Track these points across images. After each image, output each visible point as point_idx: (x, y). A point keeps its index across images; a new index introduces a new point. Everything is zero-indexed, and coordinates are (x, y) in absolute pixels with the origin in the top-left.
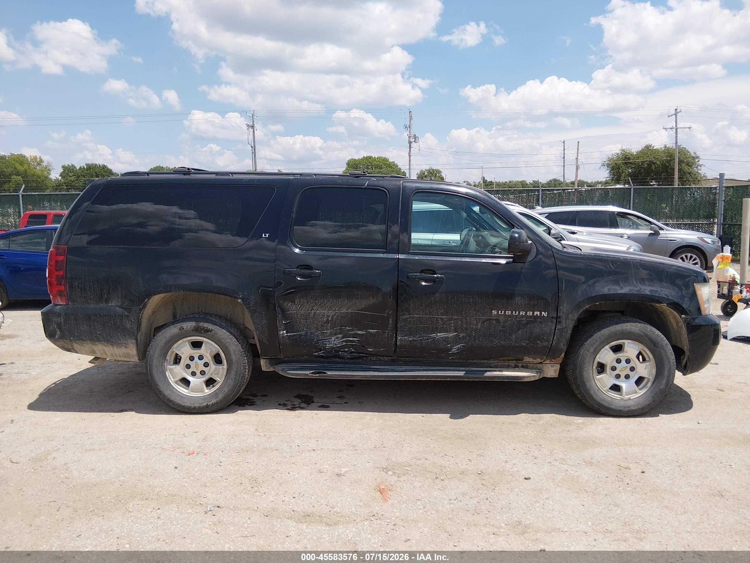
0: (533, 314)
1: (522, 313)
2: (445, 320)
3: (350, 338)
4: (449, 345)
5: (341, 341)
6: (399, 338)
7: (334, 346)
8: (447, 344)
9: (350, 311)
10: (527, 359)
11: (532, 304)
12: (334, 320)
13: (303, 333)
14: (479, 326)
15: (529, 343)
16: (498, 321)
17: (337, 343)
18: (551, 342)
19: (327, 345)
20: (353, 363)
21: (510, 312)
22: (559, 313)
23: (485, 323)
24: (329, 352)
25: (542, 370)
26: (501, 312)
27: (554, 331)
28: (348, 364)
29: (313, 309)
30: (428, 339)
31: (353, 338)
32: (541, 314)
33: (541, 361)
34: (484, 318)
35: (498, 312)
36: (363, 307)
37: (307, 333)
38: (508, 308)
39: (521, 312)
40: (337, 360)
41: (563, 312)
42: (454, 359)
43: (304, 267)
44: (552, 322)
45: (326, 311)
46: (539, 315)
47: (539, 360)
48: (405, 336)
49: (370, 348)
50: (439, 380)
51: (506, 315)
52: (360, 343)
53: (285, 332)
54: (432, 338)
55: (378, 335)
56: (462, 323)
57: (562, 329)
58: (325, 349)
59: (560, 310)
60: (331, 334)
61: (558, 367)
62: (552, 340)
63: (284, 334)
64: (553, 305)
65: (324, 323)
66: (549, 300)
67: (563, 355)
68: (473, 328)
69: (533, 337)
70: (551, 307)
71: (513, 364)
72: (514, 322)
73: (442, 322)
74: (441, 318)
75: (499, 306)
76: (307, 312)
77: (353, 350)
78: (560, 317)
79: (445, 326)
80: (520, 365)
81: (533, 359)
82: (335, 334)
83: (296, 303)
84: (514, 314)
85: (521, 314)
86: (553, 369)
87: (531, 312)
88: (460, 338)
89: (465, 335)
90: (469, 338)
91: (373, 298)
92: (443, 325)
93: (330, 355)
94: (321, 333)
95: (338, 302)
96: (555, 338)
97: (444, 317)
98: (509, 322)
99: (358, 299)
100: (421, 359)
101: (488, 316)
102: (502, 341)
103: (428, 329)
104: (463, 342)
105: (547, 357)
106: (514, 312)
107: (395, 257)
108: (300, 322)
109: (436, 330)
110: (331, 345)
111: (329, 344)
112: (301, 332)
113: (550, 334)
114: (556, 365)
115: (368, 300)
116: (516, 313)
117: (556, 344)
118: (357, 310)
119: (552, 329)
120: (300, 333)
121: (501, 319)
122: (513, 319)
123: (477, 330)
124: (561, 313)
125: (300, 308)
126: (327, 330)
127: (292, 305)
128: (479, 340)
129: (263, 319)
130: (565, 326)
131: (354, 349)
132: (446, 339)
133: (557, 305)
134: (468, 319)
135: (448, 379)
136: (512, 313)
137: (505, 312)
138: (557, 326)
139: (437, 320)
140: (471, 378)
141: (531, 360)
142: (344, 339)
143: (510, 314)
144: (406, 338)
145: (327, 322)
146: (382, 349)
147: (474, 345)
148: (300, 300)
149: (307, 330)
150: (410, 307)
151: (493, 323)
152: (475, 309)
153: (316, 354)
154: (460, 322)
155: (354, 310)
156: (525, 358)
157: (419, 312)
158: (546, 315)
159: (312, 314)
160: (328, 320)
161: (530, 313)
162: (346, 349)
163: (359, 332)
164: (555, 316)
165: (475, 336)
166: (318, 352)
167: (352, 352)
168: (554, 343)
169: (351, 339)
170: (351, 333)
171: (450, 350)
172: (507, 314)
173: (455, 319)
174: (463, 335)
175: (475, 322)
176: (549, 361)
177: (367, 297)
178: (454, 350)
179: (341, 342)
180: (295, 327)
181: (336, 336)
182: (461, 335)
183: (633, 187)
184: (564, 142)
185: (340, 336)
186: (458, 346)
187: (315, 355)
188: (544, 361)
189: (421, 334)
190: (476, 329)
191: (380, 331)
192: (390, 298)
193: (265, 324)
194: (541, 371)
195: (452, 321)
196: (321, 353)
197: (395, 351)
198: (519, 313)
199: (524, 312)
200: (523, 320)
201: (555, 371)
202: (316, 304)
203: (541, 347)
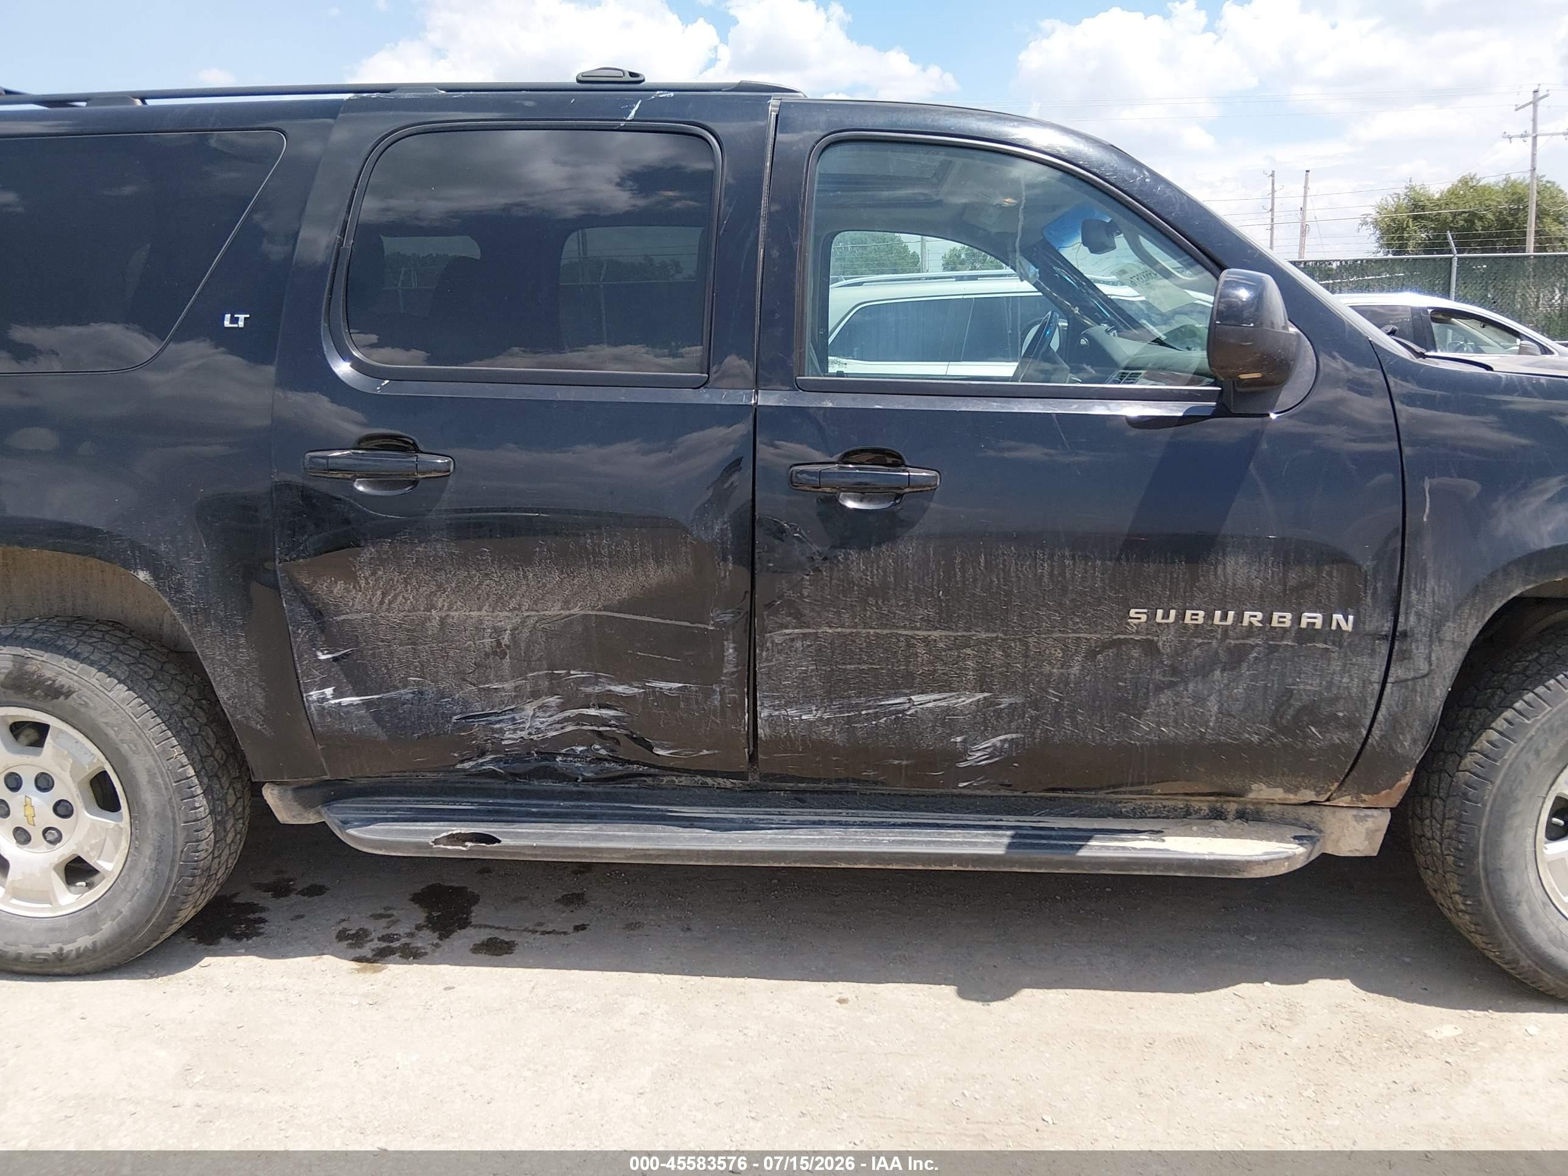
0: (1297, 619)
1: (1253, 617)
2: (941, 645)
3: (588, 707)
4: (959, 739)
5: (556, 718)
6: (764, 713)
7: (535, 737)
8: (951, 735)
9: (576, 610)
10: (1261, 792)
11: (1292, 583)
12: (523, 646)
13: (406, 693)
14: (1075, 670)
15: (1272, 735)
16: (1150, 648)
17: (543, 727)
18: (1364, 732)
19: (507, 735)
20: (609, 797)
21: (1202, 613)
22: (1401, 619)
23: (1099, 657)
24: (518, 759)
25: (1320, 831)
26: (1166, 616)
27: (1377, 687)
28: (588, 800)
29: (434, 607)
30: (877, 716)
31: (600, 707)
32: (1328, 621)
33: (1314, 799)
34: (1094, 636)
35: (1152, 616)
36: (625, 595)
37: (421, 693)
38: (1193, 598)
39: (1247, 614)
40: (548, 784)
41: (1419, 615)
42: (977, 788)
43: (380, 442)
44: (1373, 653)
45: (484, 613)
46: (1318, 626)
47: (1309, 795)
48: (789, 705)
49: (663, 748)
50: (920, 867)
51: (1186, 626)
52: (623, 727)
53: (329, 691)
54: (891, 713)
55: (687, 700)
56: (1007, 656)
57: (1414, 679)
58: (498, 748)
59: (1409, 606)
60: (519, 695)
61: (1383, 819)
62: (1368, 723)
63: (325, 699)
64: (1379, 585)
65: (487, 655)
66: (1368, 565)
67: (1407, 779)
68: (1051, 674)
69: (1291, 712)
70: (1369, 592)
71: (1205, 808)
72: (1217, 653)
73: (929, 652)
74: (925, 640)
75: (1159, 590)
76: (413, 615)
77: (603, 752)
78: (1405, 634)
79: (939, 666)
80: (1232, 807)
81: (1288, 790)
82: (535, 695)
83: (363, 583)
84: (1217, 621)
85: (1245, 623)
86: (1362, 828)
87: (1289, 616)
88: (998, 714)
89: (1019, 700)
90: (1033, 713)
91: (659, 563)
92: (932, 663)
93: (520, 768)
94: (479, 689)
95: (525, 577)
96: (1380, 716)
97: (935, 634)
98: (1197, 652)
99: (599, 565)
100: (852, 786)
101: (1110, 628)
102: (1166, 725)
103: (876, 677)
104: (1013, 725)
105: (1341, 784)
106: (1218, 614)
107: (744, 401)
108: (391, 654)
109: (909, 683)
110: (520, 734)
111: (515, 730)
112: (396, 688)
113: (1363, 700)
114: (1375, 813)
115: (639, 570)
116: (1224, 617)
117: (1381, 738)
118: (605, 608)
119: (1371, 683)
120: (393, 694)
121: (1166, 642)
122: (1214, 643)
123: (1067, 684)
124: (1412, 619)
125: (382, 603)
126: (501, 679)
127: (348, 591)
128: (1073, 720)
129: (238, 647)
130: (1424, 668)
131: (604, 748)
132: (945, 718)
133: (1396, 584)
134: (1031, 640)
135: (955, 867)
136: (1210, 616)
137: (1181, 616)
138: (1392, 670)
139: (909, 646)
140: (1041, 864)
141: (1278, 794)
142: (567, 713)
143: (1201, 621)
144: (791, 712)
145: (499, 651)
146: (705, 752)
147: (1056, 740)
148: (374, 573)
149: (423, 684)
150: (802, 596)
151: (1131, 658)
152: (1060, 604)
153: (467, 765)
154: (999, 653)
155: (593, 608)
156: (1254, 786)
157: (838, 614)
158: (1347, 627)
159: (435, 623)
160: (499, 643)
161: (1282, 619)
162: (581, 748)
163: (619, 689)
164: (1387, 627)
165: (1059, 705)
166: (470, 759)
167: (600, 759)
168: (1376, 732)
169: (592, 712)
170: (589, 690)
171: (963, 755)
172: (1188, 620)
173: (979, 642)
174: (1012, 700)
175: (1059, 654)
176: (1348, 798)
177: (635, 561)
178: (978, 755)
179: (558, 722)
180: (371, 671)
181: (539, 702)
182: (1005, 701)
183: (1455, 256)
184: (1272, 175)
185: (553, 700)
186: (994, 740)
187: (464, 770)
188: (1328, 800)
189: (849, 697)
190: (1064, 680)
191: (694, 688)
192: (725, 559)
193: (249, 663)
194: (1313, 833)
195: (968, 651)
196: (487, 762)
197: (753, 758)
198: (1239, 617)
199: (1260, 615)
200: (1253, 647)
201: (1370, 834)
202: (440, 586)
203: (1319, 748)
